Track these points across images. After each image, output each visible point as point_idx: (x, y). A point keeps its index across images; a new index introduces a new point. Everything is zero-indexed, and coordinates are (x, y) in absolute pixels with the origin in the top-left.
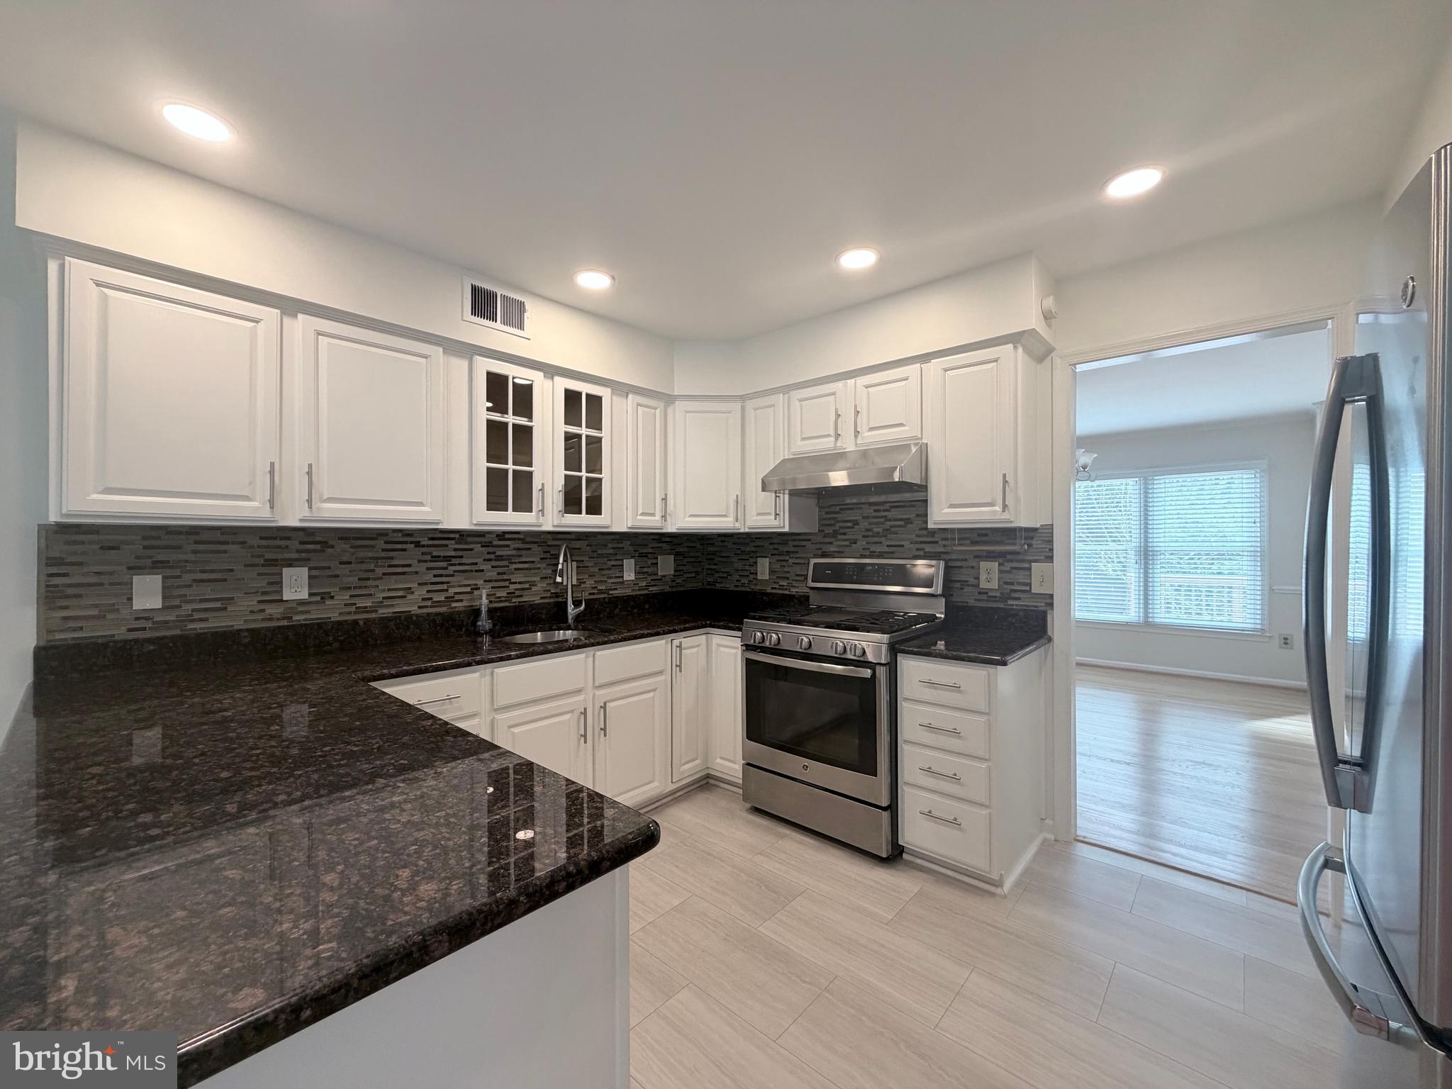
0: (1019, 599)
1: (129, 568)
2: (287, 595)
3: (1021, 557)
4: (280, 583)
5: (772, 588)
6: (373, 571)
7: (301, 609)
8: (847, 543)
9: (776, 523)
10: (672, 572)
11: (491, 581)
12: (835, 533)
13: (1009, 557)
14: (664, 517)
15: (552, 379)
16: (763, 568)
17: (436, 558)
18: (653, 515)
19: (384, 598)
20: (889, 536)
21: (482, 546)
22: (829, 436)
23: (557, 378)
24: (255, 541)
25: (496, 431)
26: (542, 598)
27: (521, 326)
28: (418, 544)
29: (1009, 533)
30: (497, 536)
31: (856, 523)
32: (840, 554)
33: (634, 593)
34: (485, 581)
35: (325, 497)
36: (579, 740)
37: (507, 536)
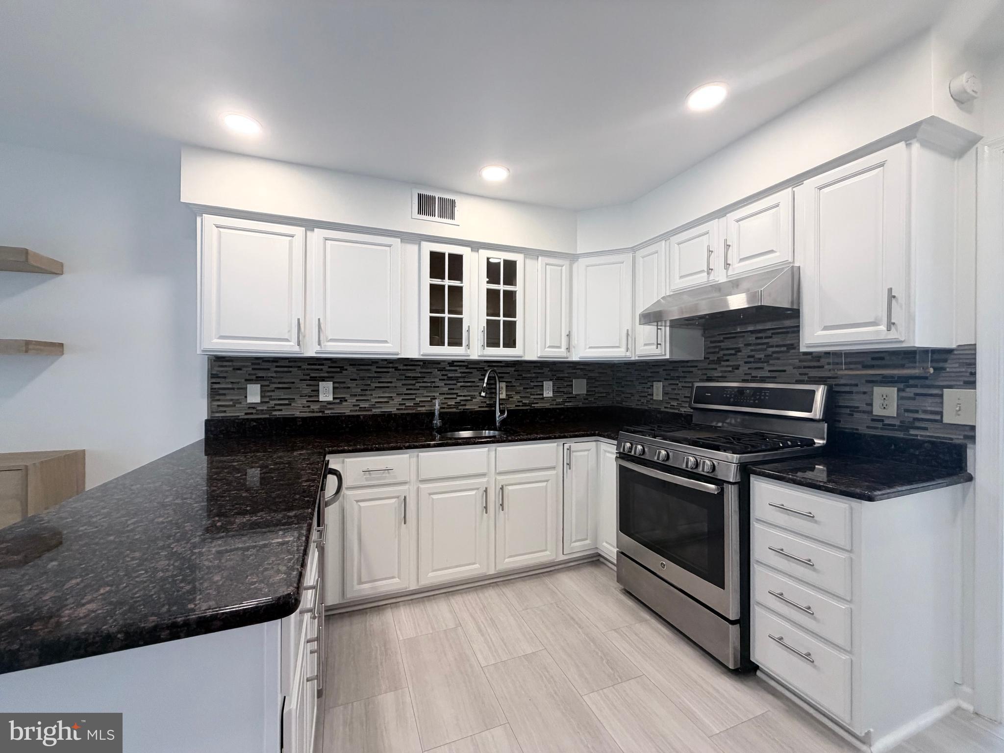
0: (925, 429)
1: (246, 380)
2: (322, 398)
3: (928, 382)
4: (318, 391)
5: (665, 407)
6: (370, 385)
7: (329, 406)
8: (730, 369)
9: (658, 351)
10: (586, 393)
11: (444, 394)
12: (719, 361)
13: (911, 382)
14: (568, 349)
15: (478, 251)
16: (658, 391)
17: (408, 378)
18: (559, 347)
19: (376, 402)
20: (771, 362)
21: (438, 370)
22: (703, 271)
23: (481, 251)
24: (305, 366)
25: (436, 292)
26: (480, 407)
27: (452, 217)
28: (396, 369)
29: (910, 355)
30: (449, 363)
31: (738, 350)
32: (723, 378)
33: (551, 407)
34: (440, 394)
35: (330, 338)
36: (483, 511)
37: (455, 364)
